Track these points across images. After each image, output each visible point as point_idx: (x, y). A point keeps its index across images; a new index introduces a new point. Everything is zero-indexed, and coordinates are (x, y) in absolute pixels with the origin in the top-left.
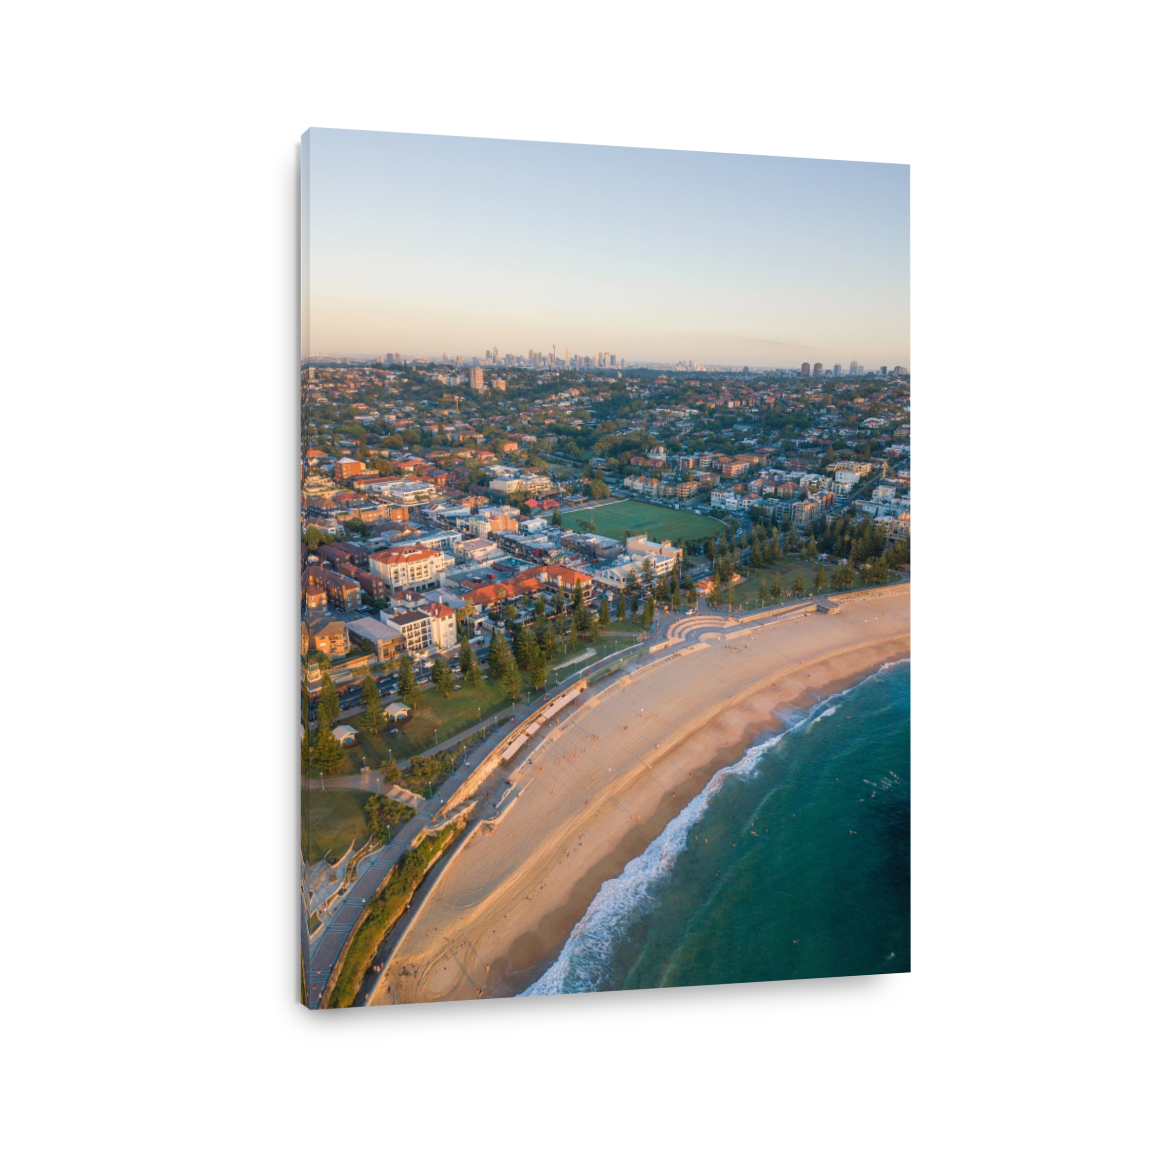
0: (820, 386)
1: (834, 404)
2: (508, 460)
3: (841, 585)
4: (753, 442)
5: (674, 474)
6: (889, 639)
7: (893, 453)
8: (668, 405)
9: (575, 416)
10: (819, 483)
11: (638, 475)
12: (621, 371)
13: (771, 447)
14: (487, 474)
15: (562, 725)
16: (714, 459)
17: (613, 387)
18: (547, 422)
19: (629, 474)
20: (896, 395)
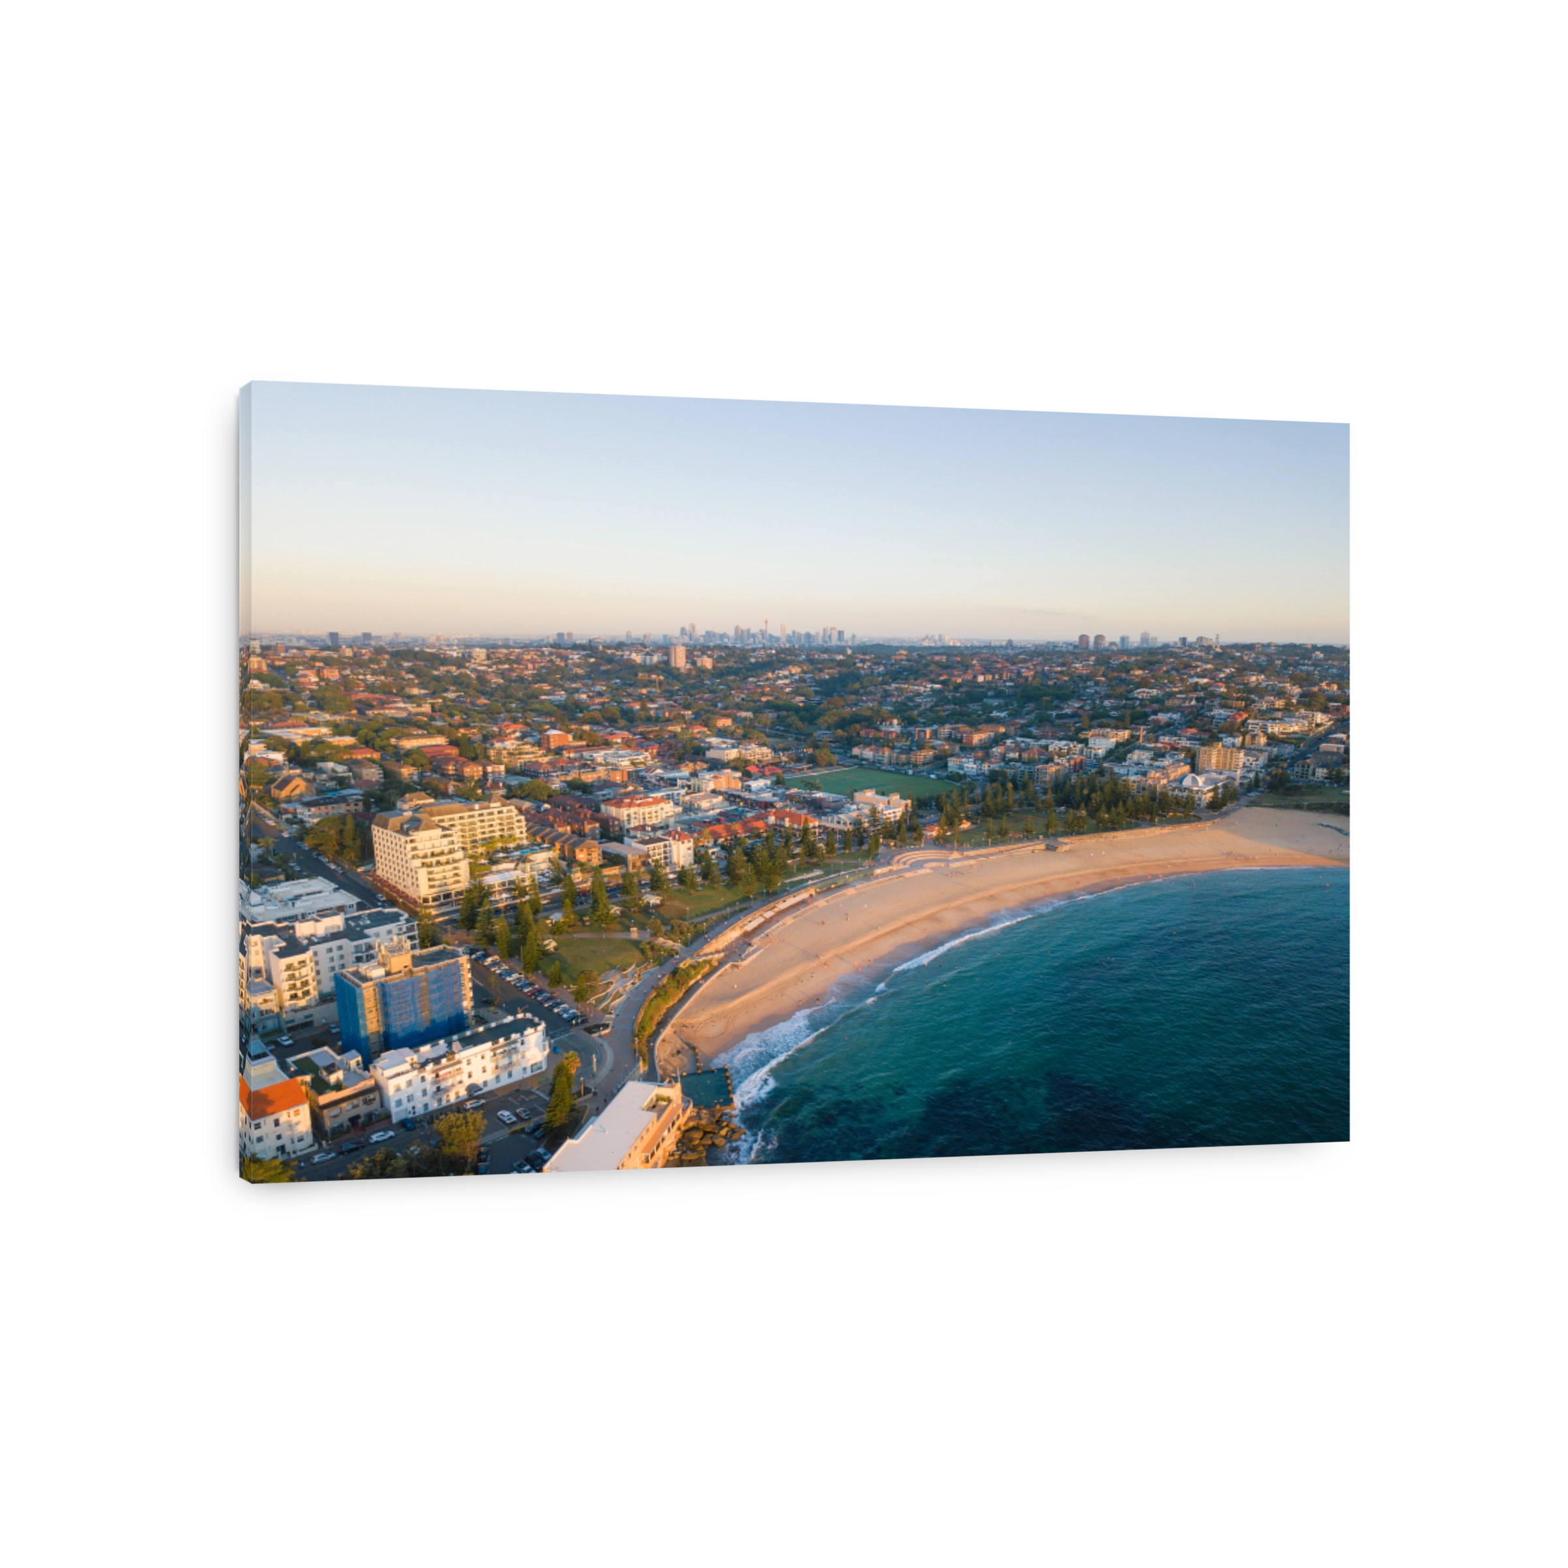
0: (1093, 658)
1: (1103, 676)
2: (722, 733)
3: (1074, 829)
4: (1003, 715)
5: (908, 743)
6: (1113, 868)
7: (1158, 721)
8: (906, 680)
9: (796, 692)
10: (1069, 749)
11: (867, 744)
12: (850, 648)
13: (1024, 718)
14: (702, 745)
15: (794, 915)
16: (953, 729)
17: (840, 664)
18: (764, 699)
19: (857, 744)
20: (1182, 666)
